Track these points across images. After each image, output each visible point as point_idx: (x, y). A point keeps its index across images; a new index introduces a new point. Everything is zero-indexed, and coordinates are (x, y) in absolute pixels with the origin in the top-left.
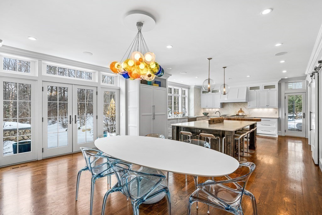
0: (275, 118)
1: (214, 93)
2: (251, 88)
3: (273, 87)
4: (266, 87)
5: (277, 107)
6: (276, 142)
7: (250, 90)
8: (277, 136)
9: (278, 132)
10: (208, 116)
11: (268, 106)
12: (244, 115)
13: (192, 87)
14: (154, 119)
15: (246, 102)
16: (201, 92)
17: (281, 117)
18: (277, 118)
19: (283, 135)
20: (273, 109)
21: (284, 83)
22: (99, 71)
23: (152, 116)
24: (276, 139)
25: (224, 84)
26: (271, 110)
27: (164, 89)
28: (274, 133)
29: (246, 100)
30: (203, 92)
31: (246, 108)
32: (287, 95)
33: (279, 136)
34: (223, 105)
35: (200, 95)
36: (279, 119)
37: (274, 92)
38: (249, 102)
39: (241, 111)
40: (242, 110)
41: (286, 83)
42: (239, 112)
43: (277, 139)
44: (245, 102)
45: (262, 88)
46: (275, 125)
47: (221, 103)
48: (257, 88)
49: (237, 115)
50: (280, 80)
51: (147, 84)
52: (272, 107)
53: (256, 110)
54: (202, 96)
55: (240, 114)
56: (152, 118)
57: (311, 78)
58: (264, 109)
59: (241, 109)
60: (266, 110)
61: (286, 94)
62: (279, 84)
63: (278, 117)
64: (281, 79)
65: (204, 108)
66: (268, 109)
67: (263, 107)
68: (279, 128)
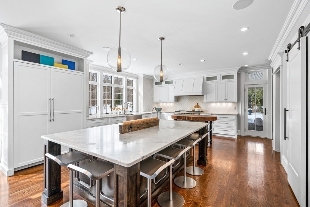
0: (234, 115)
1: (168, 84)
2: (208, 79)
3: (231, 77)
4: (224, 77)
5: (237, 102)
6: (234, 145)
7: (207, 80)
8: (236, 137)
9: (237, 132)
11: (226, 101)
12: (201, 111)
13: (141, 77)
14: (52, 120)
15: (203, 95)
16: (153, 84)
17: (240, 113)
18: (236, 115)
19: (243, 134)
20: (231, 104)
21: (244, 72)
23: (48, 116)
24: (234, 141)
26: (230, 105)
27: (79, 74)
28: (233, 133)
29: (202, 92)
30: (157, 83)
31: (202, 102)
32: (247, 88)
33: (238, 136)
34: (177, 99)
35: (153, 87)
36: (238, 116)
37: (233, 84)
38: (206, 95)
39: (197, 106)
40: (199, 105)
41: (246, 72)
42: (195, 107)
43: (236, 141)
44: (201, 95)
45: (220, 78)
46: (234, 124)
47: (175, 96)
48: (215, 78)
49: (193, 111)
50: (240, 69)
51: (39, 63)
52: (230, 102)
53: (213, 105)
54: (154, 88)
55: (196, 110)
57: (287, 54)
58: (222, 104)
59: (197, 103)
60: (224, 105)
61: (245, 86)
62: (239, 74)
63: (237, 113)
64: (240, 67)
65: (157, 103)
66: (226, 104)
67: (221, 102)
68: (239, 127)
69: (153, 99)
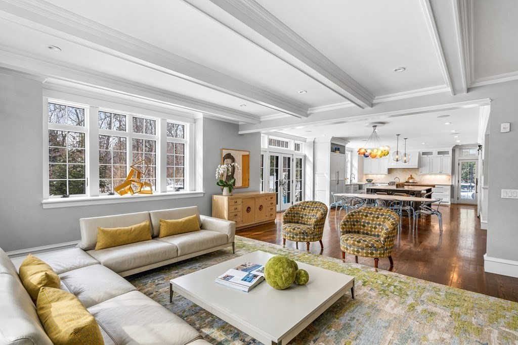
0: (448, 185)
2: (424, 154)
3: (447, 153)
4: (439, 153)
5: (451, 174)
6: (448, 210)
7: (422, 155)
8: (449, 203)
9: (451, 200)
10: (373, 183)
11: (441, 173)
12: (414, 182)
14: (338, 184)
15: (418, 168)
17: (454, 184)
19: (455, 202)
20: (446, 176)
21: (458, 149)
22: (295, 140)
23: (337, 181)
24: (448, 207)
25: (405, 154)
26: (444, 177)
28: (447, 201)
29: (418, 166)
31: (417, 174)
32: (460, 162)
33: (451, 204)
34: (390, 171)
36: (452, 186)
37: (448, 159)
38: (421, 168)
39: (411, 178)
40: (412, 176)
41: (460, 149)
42: (409, 179)
43: (450, 207)
45: (435, 153)
46: (448, 193)
47: (388, 169)
48: (430, 153)
49: (407, 182)
50: (454, 147)
52: (445, 174)
54: (364, 160)
55: (410, 181)
56: (337, 183)
60: (438, 177)
62: (454, 150)
63: (451, 184)
64: (455, 145)
65: (366, 175)
66: (441, 176)
67: (436, 174)
68: (452, 196)
69: (363, 170)
